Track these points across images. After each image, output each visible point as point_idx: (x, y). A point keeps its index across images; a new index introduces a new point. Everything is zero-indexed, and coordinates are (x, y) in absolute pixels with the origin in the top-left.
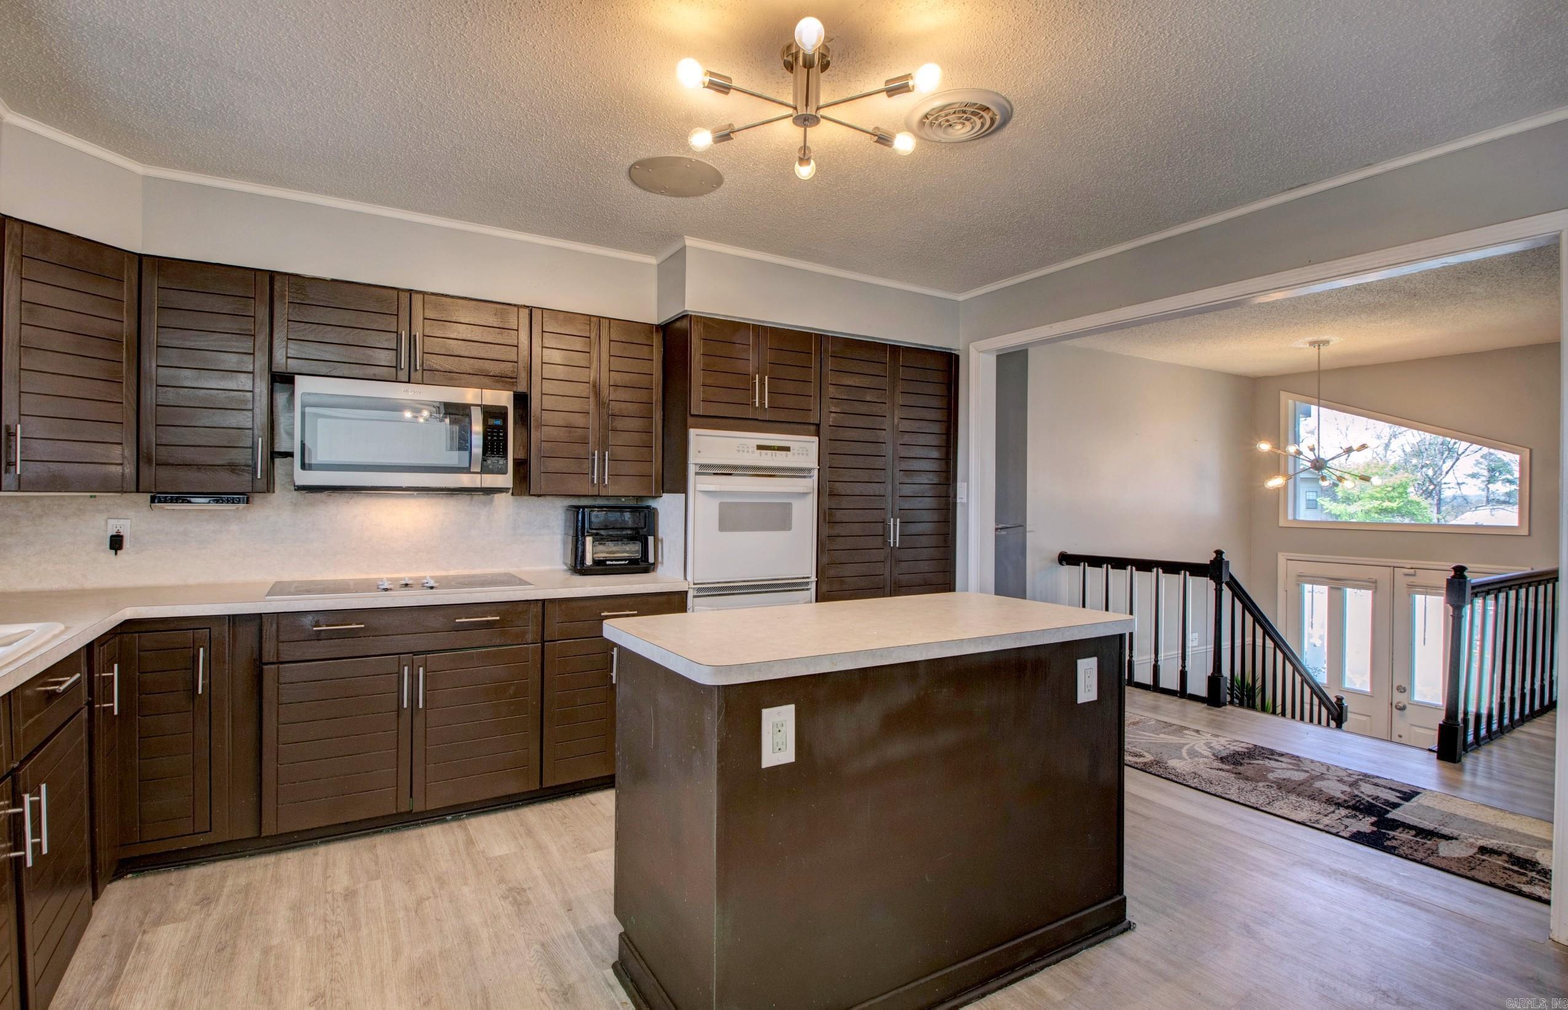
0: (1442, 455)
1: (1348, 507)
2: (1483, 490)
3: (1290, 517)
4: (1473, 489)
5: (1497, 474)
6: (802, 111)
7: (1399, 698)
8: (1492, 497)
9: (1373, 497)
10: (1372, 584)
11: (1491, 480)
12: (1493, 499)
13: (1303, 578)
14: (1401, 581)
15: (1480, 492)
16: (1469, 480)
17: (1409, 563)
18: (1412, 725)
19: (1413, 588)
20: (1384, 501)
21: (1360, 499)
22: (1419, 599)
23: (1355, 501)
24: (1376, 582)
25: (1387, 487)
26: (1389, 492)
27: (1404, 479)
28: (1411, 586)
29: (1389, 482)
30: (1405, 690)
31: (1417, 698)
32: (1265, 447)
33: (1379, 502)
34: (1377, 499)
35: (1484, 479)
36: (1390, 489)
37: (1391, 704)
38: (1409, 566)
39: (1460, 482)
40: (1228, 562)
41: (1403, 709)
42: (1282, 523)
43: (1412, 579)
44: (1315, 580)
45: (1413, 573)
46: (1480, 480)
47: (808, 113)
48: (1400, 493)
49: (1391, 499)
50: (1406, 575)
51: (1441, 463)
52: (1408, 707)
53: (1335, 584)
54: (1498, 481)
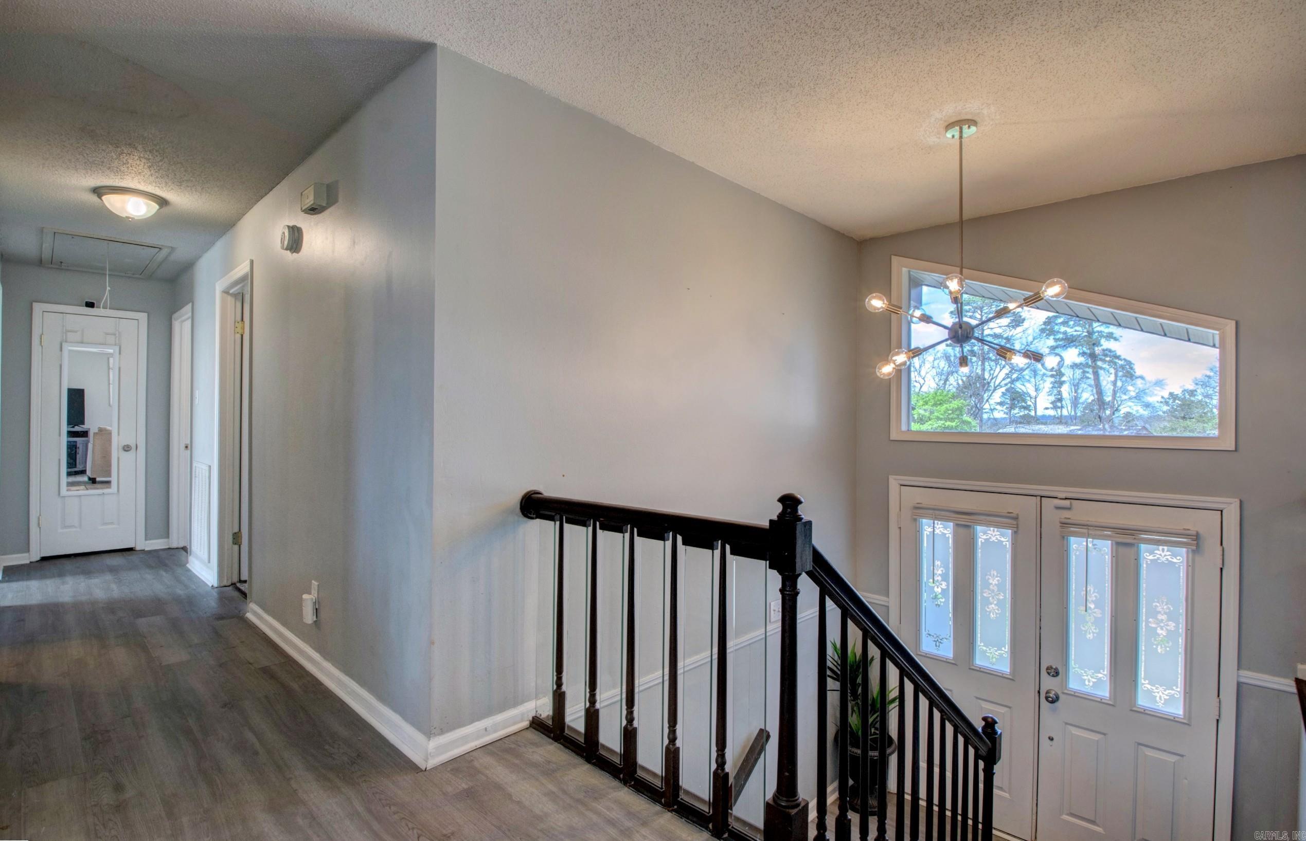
0: (984, 387)
1: (921, 426)
2: (1007, 414)
3: (904, 428)
4: (999, 414)
5: (1016, 403)
7: (1048, 683)
8: (1013, 419)
9: (939, 418)
10: (1012, 521)
11: (1012, 407)
12: (1014, 421)
13: (920, 511)
14: (1052, 516)
15: (1005, 416)
16: (998, 407)
17: (1062, 491)
18: (1066, 724)
19: (1067, 527)
20: (946, 421)
21: (930, 420)
22: (1077, 545)
23: (927, 421)
24: (1016, 518)
25: (949, 410)
26: (950, 414)
27: (960, 405)
28: (1064, 524)
29: (950, 406)
30: (1057, 674)
31: (1073, 685)
32: (877, 303)
33: (942, 422)
34: (941, 419)
35: (1008, 406)
36: (950, 412)
37: (1039, 692)
38: (1063, 496)
39: (992, 408)
40: (809, 524)
41: (1054, 700)
42: (894, 436)
43: (1066, 514)
44: (938, 513)
45: (1069, 506)
46: (1005, 407)
48: (958, 415)
49: (952, 420)
50: (1058, 508)
51: (983, 393)
52: (1062, 697)
53: (964, 520)
54: (1016, 407)
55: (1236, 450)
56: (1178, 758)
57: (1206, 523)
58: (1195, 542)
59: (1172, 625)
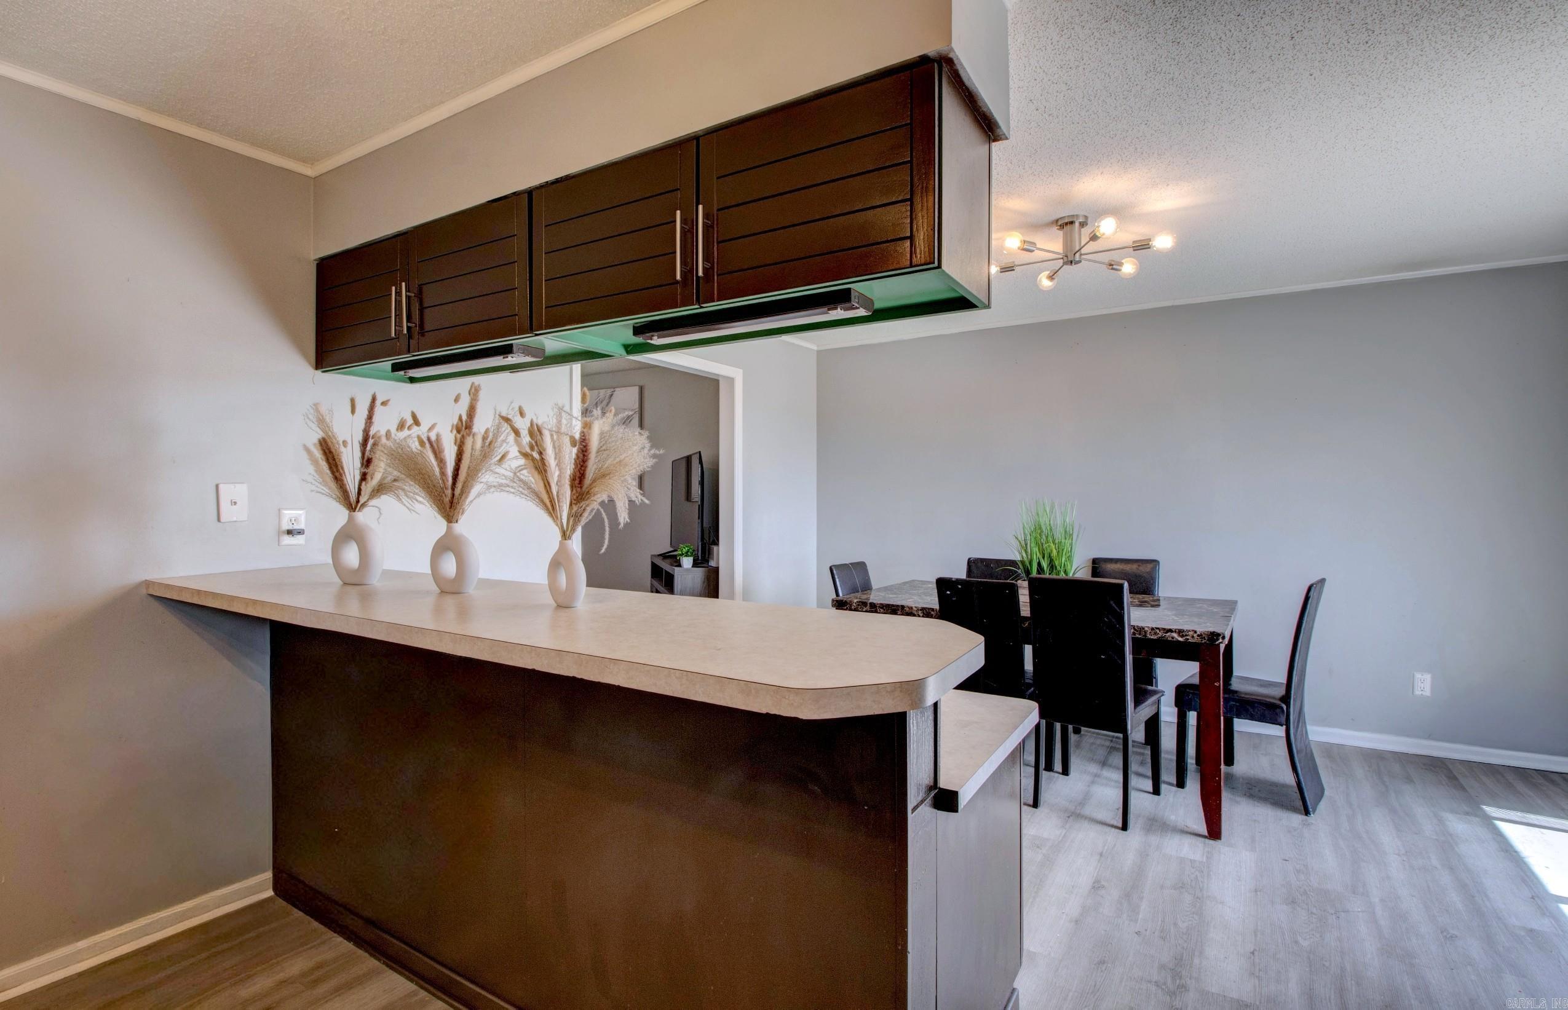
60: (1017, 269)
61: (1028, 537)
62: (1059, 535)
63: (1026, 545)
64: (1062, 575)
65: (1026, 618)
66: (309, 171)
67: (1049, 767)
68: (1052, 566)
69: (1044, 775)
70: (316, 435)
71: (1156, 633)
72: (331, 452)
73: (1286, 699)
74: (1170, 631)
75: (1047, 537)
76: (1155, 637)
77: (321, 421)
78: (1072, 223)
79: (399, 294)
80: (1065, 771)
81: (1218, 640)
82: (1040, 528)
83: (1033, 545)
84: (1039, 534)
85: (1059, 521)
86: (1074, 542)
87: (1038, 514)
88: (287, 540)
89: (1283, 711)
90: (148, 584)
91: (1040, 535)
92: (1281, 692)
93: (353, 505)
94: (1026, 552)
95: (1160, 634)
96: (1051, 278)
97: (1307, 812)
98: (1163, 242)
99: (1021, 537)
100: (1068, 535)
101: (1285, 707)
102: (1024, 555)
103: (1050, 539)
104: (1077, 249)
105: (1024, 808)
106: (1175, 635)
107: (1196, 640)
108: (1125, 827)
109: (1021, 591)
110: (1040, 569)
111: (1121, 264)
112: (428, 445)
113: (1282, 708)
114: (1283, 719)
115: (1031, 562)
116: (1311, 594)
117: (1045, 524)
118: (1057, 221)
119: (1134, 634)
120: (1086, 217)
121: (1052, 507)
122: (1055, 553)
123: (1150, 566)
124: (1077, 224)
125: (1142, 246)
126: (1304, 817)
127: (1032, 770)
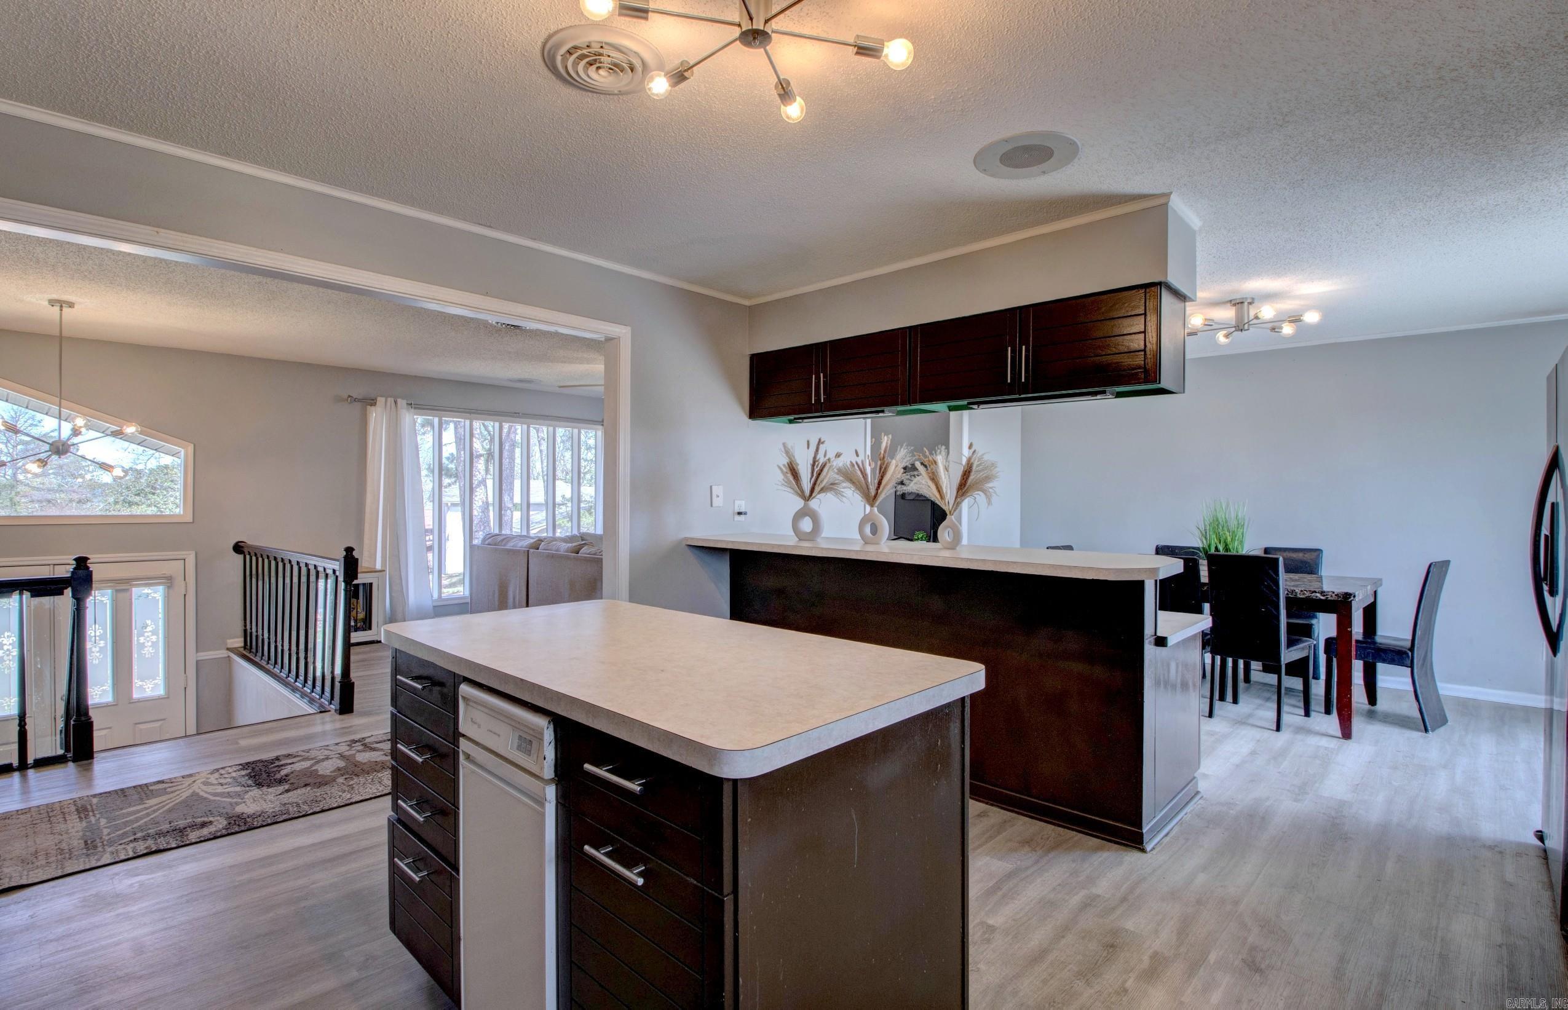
6: (747, 25)
47: (754, 27)
55: (193, 522)
56: (162, 722)
57: (173, 568)
58: (168, 581)
59: (142, 640)
60: (1199, 334)
61: (1208, 528)
62: (1233, 524)
63: (1206, 533)
64: (1234, 553)
65: (1205, 584)
66: (747, 303)
67: (1222, 698)
68: (1227, 549)
69: (1217, 704)
70: (785, 461)
71: (1304, 594)
72: (794, 470)
73: (1412, 649)
74: (1315, 592)
75: (1223, 527)
76: (1303, 597)
77: (787, 452)
78: (1242, 303)
79: (817, 378)
80: (1235, 701)
81: (1350, 598)
82: (1217, 520)
83: (1211, 533)
84: (1216, 525)
85: (1233, 515)
86: (1245, 531)
87: (1215, 510)
88: (738, 518)
89: (1408, 656)
90: (686, 539)
91: (1218, 525)
92: (1408, 644)
93: (807, 499)
94: (1206, 538)
95: (1308, 594)
96: (1227, 336)
97: (1426, 730)
98: (1312, 317)
99: (1202, 528)
100: (1240, 525)
101: (1410, 654)
102: (1205, 541)
103: (1225, 529)
104: (1246, 321)
105: (1202, 718)
106: (1318, 595)
107: (1334, 598)
108: (1278, 729)
109: (1201, 568)
110: (1217, 549)
111: (1281, 328)
112: (856, 466)
113: (1408, 654)
114: (1408, 662)
115: (1209, 546)
116: (1431, 569)
117: (1222, 518)
118: (1231, 301)
119: (1287, 594)
120: (1253, 299)
121: (1228, 505)
122: (1229, 539)
123: (1315, 554)
124: (1246, 303)
125: (1296, 319)
126: (1424, 734)
127: (1208, 700)
